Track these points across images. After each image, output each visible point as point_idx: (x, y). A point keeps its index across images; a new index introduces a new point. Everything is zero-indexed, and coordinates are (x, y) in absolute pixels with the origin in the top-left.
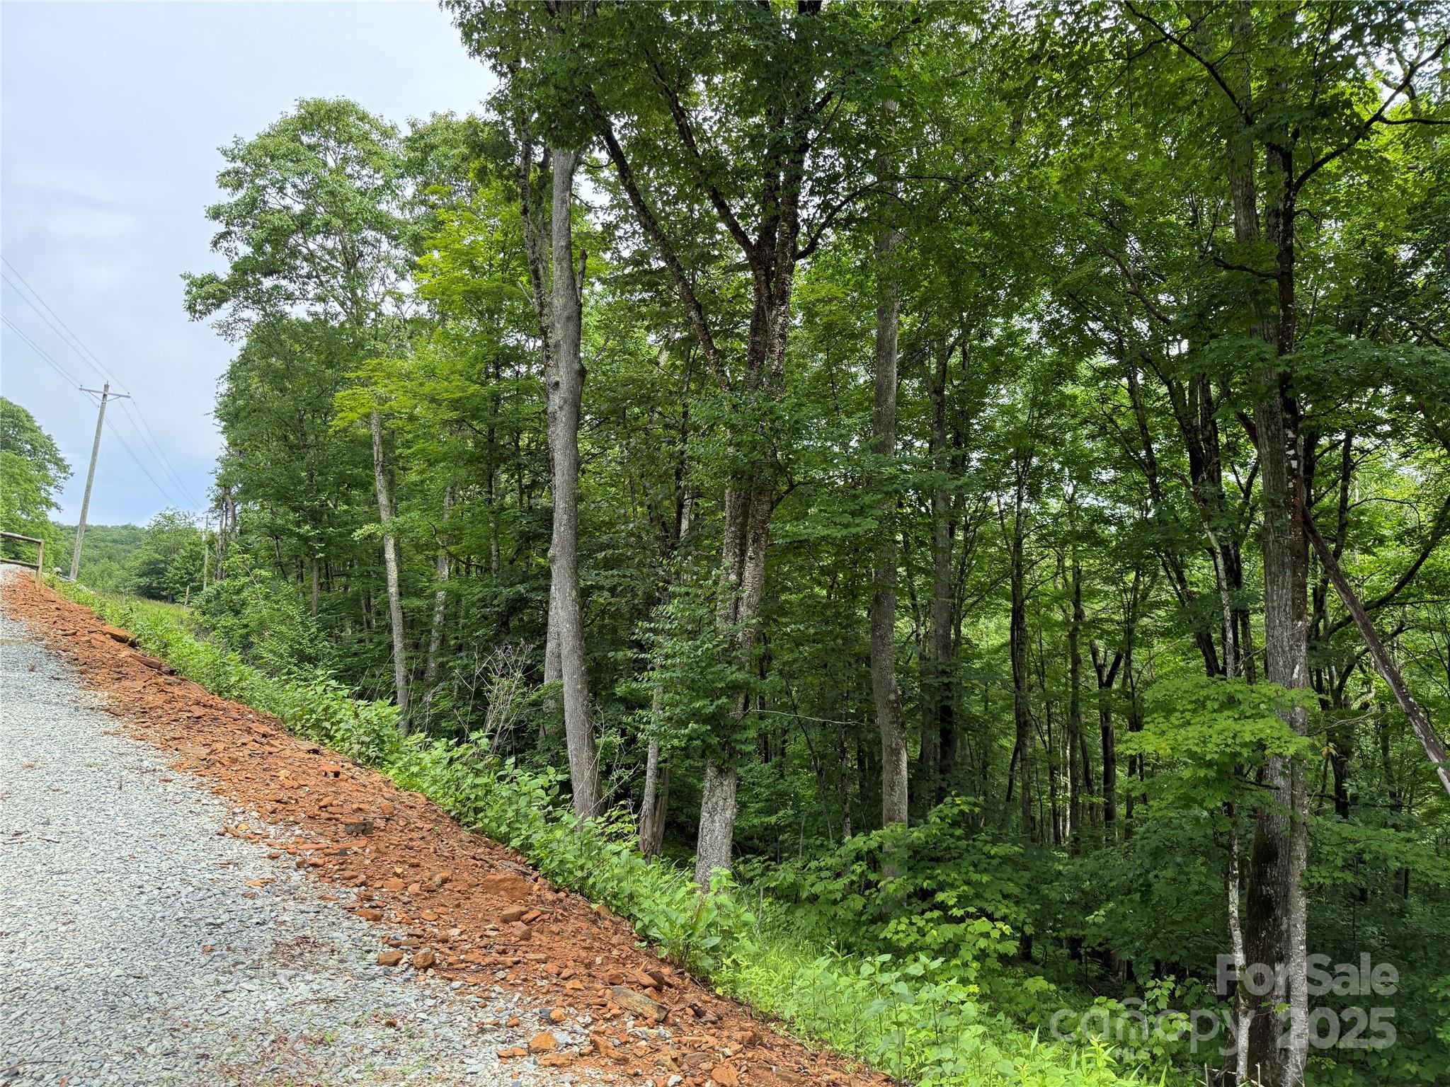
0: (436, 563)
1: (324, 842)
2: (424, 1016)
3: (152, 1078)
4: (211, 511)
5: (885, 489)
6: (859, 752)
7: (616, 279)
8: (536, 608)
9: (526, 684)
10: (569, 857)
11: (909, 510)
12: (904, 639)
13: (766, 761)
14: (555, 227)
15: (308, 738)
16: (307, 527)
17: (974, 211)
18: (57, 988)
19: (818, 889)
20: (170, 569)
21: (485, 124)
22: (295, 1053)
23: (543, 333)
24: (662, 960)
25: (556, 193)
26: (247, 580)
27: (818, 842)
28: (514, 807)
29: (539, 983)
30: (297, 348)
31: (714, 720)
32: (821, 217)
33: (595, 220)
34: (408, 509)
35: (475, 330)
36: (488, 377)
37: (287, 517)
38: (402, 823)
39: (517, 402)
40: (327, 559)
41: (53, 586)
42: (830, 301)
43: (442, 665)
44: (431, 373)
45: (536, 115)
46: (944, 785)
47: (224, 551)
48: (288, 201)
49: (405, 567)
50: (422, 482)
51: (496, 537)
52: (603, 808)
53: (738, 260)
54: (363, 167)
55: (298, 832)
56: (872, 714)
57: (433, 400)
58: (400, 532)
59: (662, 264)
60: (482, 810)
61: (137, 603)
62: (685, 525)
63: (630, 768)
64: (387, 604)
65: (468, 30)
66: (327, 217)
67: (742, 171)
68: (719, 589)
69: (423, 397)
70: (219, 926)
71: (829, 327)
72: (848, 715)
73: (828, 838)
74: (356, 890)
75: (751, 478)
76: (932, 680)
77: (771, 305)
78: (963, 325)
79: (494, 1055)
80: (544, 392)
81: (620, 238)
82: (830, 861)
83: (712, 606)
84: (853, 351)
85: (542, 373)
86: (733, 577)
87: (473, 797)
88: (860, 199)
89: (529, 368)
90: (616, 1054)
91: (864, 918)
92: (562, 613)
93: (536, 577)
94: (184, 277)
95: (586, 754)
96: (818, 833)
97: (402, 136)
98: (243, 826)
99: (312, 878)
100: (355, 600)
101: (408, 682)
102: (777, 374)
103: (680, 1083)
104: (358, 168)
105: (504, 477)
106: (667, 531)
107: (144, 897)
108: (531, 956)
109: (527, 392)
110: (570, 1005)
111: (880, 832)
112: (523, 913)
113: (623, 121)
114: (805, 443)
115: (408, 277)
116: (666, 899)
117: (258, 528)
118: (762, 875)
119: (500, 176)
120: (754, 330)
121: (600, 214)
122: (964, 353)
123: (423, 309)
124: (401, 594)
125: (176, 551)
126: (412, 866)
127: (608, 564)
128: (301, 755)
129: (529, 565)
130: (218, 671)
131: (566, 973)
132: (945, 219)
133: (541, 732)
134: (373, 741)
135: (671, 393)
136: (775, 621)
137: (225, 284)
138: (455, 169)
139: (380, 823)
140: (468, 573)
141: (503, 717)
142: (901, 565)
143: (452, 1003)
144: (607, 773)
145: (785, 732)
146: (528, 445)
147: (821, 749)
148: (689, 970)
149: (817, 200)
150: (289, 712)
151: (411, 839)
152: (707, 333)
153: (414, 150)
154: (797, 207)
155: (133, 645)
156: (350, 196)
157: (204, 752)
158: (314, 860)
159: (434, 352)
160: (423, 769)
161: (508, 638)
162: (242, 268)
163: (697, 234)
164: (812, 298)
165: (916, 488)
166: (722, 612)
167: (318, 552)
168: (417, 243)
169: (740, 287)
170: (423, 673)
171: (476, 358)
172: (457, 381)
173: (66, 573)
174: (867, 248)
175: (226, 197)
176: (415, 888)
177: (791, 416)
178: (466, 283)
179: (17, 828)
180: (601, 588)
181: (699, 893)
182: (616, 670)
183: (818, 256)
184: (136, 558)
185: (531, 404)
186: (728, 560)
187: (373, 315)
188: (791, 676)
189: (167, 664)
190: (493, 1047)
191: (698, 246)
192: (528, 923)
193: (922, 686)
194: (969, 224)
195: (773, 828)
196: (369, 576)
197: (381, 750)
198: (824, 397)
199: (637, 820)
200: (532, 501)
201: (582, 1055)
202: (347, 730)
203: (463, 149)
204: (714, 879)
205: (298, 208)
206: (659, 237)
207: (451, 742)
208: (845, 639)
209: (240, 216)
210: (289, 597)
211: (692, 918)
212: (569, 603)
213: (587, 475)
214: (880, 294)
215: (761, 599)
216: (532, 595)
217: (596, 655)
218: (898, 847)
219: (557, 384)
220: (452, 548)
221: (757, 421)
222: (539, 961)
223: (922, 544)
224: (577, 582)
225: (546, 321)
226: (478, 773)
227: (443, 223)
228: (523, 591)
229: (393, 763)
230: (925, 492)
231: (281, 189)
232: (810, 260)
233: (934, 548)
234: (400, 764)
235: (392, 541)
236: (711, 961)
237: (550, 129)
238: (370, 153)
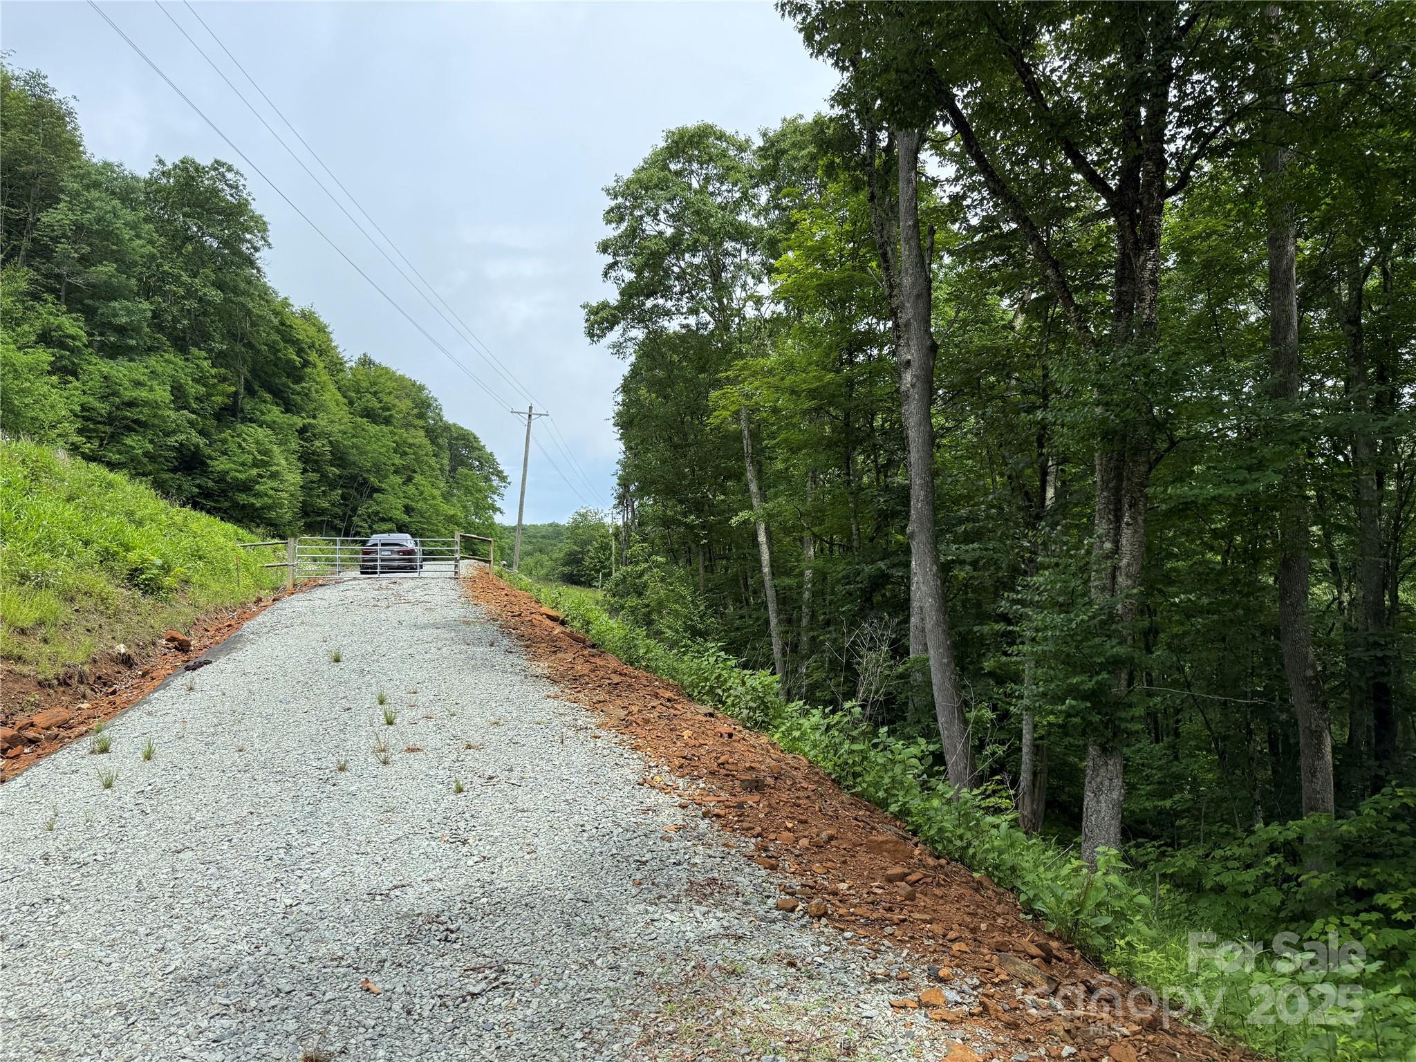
0: (802, 543)
1: (724, 796)
2: (820, 960)
3: (601, 986)
4: (615, 507)
5: (1289, 438)
6: (1269, 735)
7: (965, 249)
8: (899, 584)
9: (893, 658)
10: (947, 825)
11: (1321, 460)
12: (1323, 608)
13: (1157, 741)
14: (902, 209)
15: (703, 703)
16: (692, 517)
17: (1385, 110)
18: (526, 905)
19: (1226, 878)
20: (587, 558)
21: (831, 120)
22: (712, 980)
23: (893, 314)
24: (1049, 934)
25: (901, 174)
26: (646, 565)
27: (1223, 830)
28: (890, 774)
29: (926, 942)
30: (676, 358)
31: (1095, 696)
32: (1192, 147)
33: (942, 194)
34: (776, 496)
35: (828, 320)
36: (842, 364)
37: (675, 509)
38: (789, 782)
39: (871, 385)
40: (709, 545)
41: (501, 577)
42: (1209, 236)
43: (813, 639)
44: (790, 366)
45: (879, 102)
46: (1382, 773)
47: (627, 541)
48: (662, 227)
49: (775, 549)
50: (787, 469)
51: (855, 517)
52: (978, 781)
53: (1098, 208)
54: (722, 184)
55: (702, 785)
56: (1286, 691)
57: (793, 392)
58: (770, 516)
59: (1014, 226)
60: (859, 775)
61: (564, 588)
62: (1050, 493)
63: (1003, 744)
64: (762, 583)
65: (809, 32)
66: (695, 235)
67: (1098, 116)
68: (1093, 558)
69: (784, 390)
70: (645, 863)
71: (1207, 265)
72: (1255, 693)
73: (1235, 826)
74: (753, 840)
75: (1124, 438)
76: (1359, 653)
77: (1138, 250)
78: (1380, 242)
79: (887, 1004)
80: (896, 372)
81: (968, 206)
82: (1237, 851)
83: (1085, 576)
84: (1240, 287)
85: (893, 353)
86: (1108, 545)
87: (850, 762)
88: (1239, 120)
89: (880, 350)
90: (1006, 1017)
91: (1282, 915)
92: (924, 588)
93: (895, 553)
94: (584, 307)
95: (956, 727)
96: (1222, 820)
97: (754, 147)
98: (658, 778)
99: (716, 826)
100: (735, 579)
101: (784, 654)
102: (1149, 323)
103: (1074, 1055)
104: (718, 185)
105: (860, 458)
106: (1030, 500)
107: (585, 834)
108: (917, 916)
109: (879, 374)
110: (958, 966)
111: (1299, 822)
112: (906, 875)
113: (966, 90)
114: (1188, 394)
115: (765, 279)
116: (1050, 875)
117: (653, 520)
118: (1157, 860)
119: (847, 168)
120: (1120, 280)
121: (946, 187)
122: (1385, 273)
123: (781, 308)
124: (773, 574)
125: (590, 543)
126: (801, 822)
127: (967, 538)
128: (700, 717)
129: (888, 542)
130: (629, 646)
131: (951, 935)
132: (1349, 125)
133: (910, 704)
134: (758, 707)
135: (1028, 356)
136: (1160, 591)
137: (616, 308)
138: (805, 169)
139: (770, 781)
140: (831, 552)
141: (873, 688)
142: (1315, 524)
143: (845, 952)
144: (981, 747)
145: (1178, 711)
146: (882, 425)
147: (1222, 730)
148: (1080, 948)
149: (1186, 131)
150: (687, 680)
151: (798, 798)
152: (1066, 290)
153: (765, 157)
154: (1163, 142)
155: (563, 623)
156: (713, 212)
157: (623, 713)
158: (717, 811)
159: (791, 346)
160: (804, 734)
161: (872, 614)
162: (629, 292)
163: (1049, 189)
164: (1187, 235)
165: (1330, 433)
166: (1096, 583)
167: (702, 538)
168: (773, 248)
169: (1101, 236)
170: (796, 646)
171: (831, 347)
172: (814, 372)
173: (510, 566)
174: (1251, 173)
175: (611, 232)
176: (804, 842)
177: (1168, 367)
178: (819, 277)
179: (490, 772)
180: (962, 562)
181: (1085, 871)
182: (983, 645)
183: (1191, 189)
184: (560, 550)
185: (883, 385)
186: (1101, 527)
187: (737, 320)
188: (1183, 650)
189: (589, 639)
190: (885, 996)
191: (1051, 200)
192: (912, 884)
193: (1349, 660)
194: (1381, 126)
195: (1168, 813)
196: (745, 558)
197: (767, 715)
198: (1208, 342)
199: (1015, 796)
200: (889, 480)
201: (972, 1015)
202: (736, 696)
203: (811, 149)
204: (1101, 860)
205: (669, 232)
206: (1010, 199)
207: (827, 710)
208: (1247, 610)
209: (623, 247)
210: (680, 579)
211: (1079, 895)
212: (930, 577)
213: (942, 450)
214: (1271, 220)
215: (1143, 567)
216: (894, 571)
217: (961, 629)
218: (1323, 839)
219: (909, 362)
220: (816, 529)
221: (1129, 377)
222: (924, 921)
223: (1341, 498)
224: (937, 557)
225: (895, 302)
226: (853, 740)
227: (796, 222)
228: (884, 567)
229: (777, 728)
230: (1340, 438)
231: (655, 216)
232: (1181, 195)
233: (1356, 501)
234: (783, 728)
235: (763, 526)
236: (1103, 941)
237: (893, 113)
238: (729, 169)
